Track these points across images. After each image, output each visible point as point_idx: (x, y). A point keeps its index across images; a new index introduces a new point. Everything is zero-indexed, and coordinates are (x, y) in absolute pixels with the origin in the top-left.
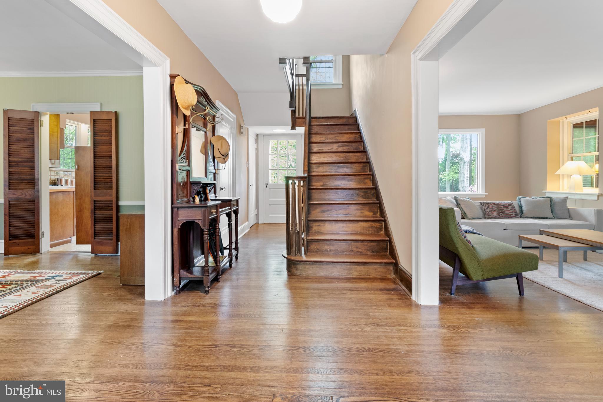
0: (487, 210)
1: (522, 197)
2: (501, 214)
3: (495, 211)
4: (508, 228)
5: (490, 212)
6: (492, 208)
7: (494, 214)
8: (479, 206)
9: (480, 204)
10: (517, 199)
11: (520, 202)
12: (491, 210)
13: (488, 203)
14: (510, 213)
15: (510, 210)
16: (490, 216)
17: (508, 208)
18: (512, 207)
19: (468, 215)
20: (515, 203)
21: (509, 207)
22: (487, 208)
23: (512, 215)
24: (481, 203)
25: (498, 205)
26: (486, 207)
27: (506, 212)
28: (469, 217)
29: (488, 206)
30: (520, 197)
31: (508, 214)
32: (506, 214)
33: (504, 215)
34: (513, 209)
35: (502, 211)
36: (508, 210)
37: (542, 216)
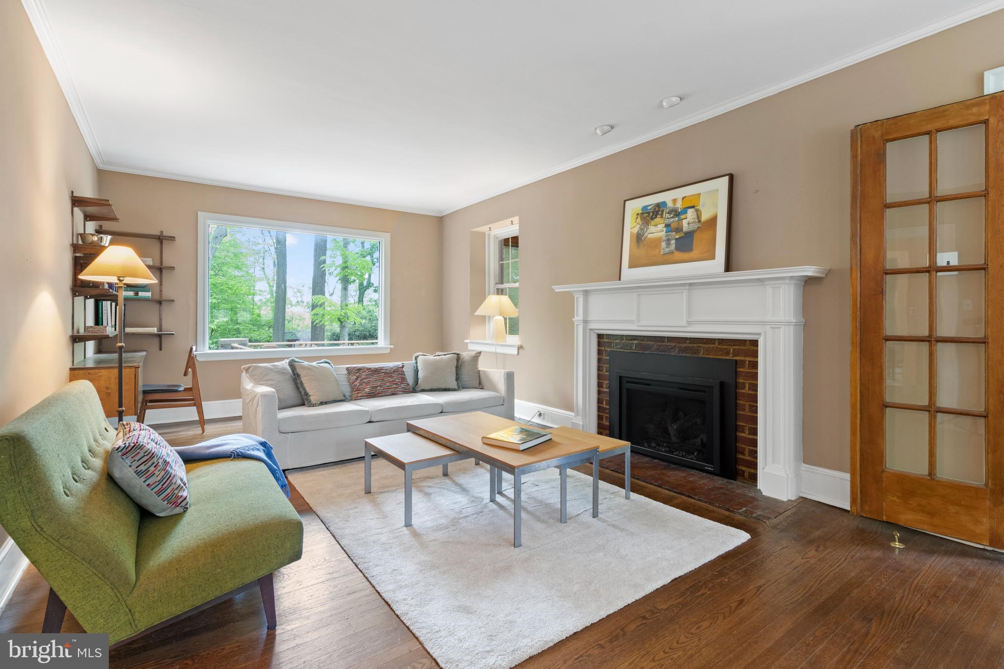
0: (356, 383)
1: (421, 353)
2: (378, 388)
3: (367, 383)
4: (373, 420)
5: (361, 387)
6: (365, 378)
7: (367, 390)
8: (346, 374)
9: (346, 372)
10: (414, 358)
11: (417, 363)
12: (363, 383)
13: (359, 370)
14: (395, 386)
15: (394, 381)
16: (360, 395)
17: (392, 377)
18: (399, 374)
19: (312, 398)
20: (408, 366)
21: (393, 375)
22: (357, 379)
23: (397, 389)
24: (348, 369)
25: (376, 371)
26: (355, 377)
27: (388, 384)
28: (313, 402)
29: (358, 374)
30: (418, 354)
31: (391, 388)
32: (388, 389)
33: (384, 389)
34: (401, 377)
35: (381, 383)
36: (391, 380)
37: (443, 386)
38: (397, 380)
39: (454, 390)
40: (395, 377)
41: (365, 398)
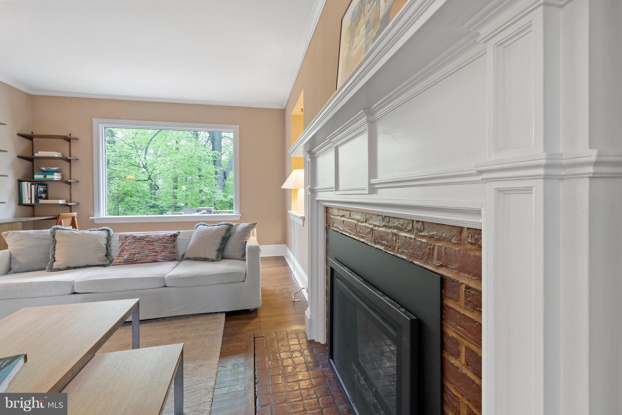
2: (136, 255)
8: (118, 241)
14: (154, 254)
17: (153, 245)
24: (120, 236)
31: (150, 256)
32: (146, 256)
33: (142, 256)
34: (163, 246)
35: (139, 250)
36: (151, 248)
37: (203, 256)
38: (158, 248)
39: (213, 261)
40: (157, 246)
41: (123, 264)
